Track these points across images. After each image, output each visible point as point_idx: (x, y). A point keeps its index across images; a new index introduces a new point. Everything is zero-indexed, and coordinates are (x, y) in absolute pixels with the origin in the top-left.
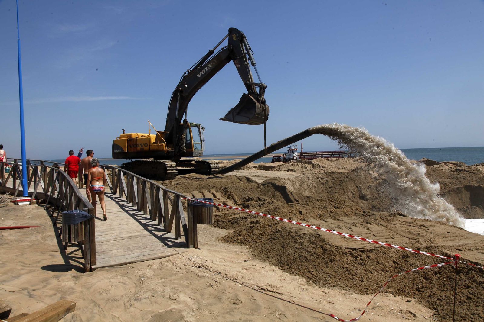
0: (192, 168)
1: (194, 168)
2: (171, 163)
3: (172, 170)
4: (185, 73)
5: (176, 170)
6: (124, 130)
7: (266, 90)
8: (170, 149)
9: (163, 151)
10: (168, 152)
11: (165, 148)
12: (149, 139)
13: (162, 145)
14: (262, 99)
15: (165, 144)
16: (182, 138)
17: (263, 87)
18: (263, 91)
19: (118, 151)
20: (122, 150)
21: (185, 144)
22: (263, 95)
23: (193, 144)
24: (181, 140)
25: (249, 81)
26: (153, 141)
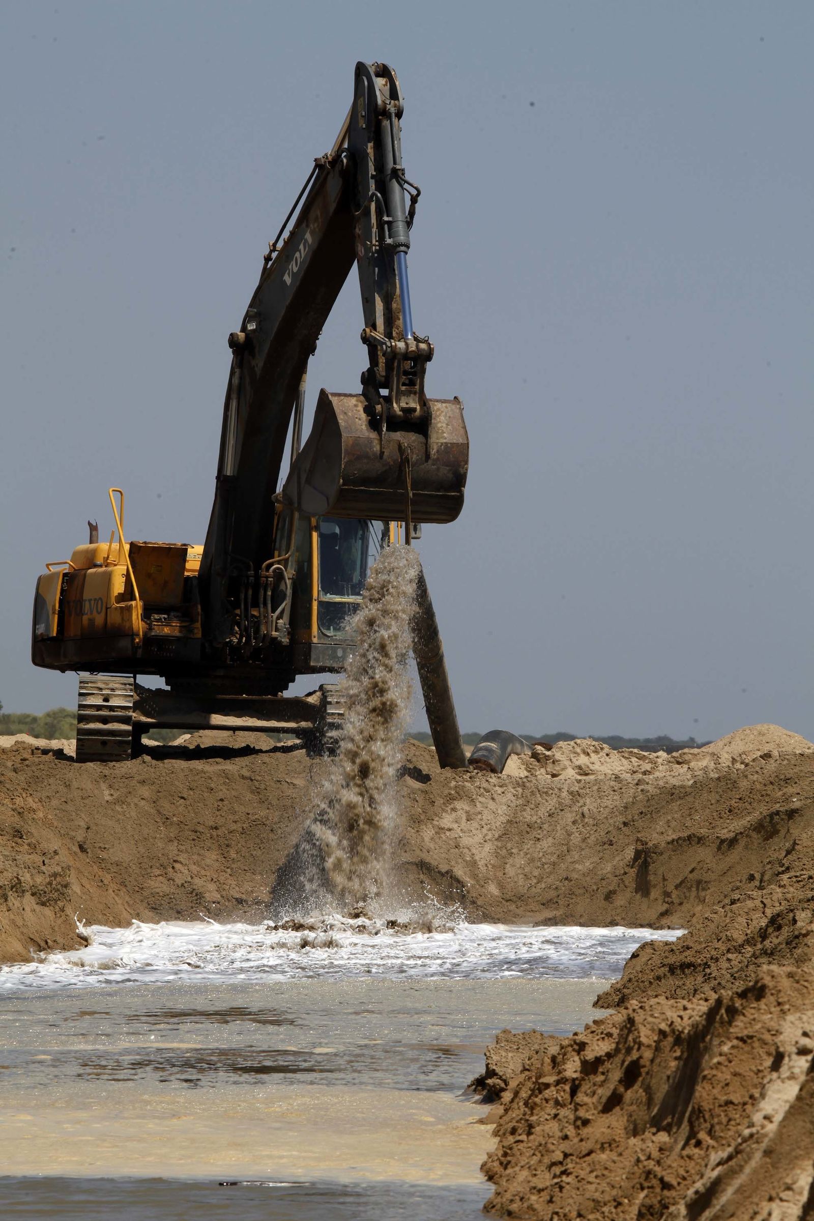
0: (303, 724)
1: (309, 724)
2: (113, 690)
3: (105, 720)
5: (126, 720)
6: (93, 528)
7: (429, 365)
8: (168, 629)
9: (132, 634)
10: (149, 640)
11: (137, 622)
12: (108, 577)
13: (129, 609)
14: (402, 410)
15: (137, 605)
16: (257, 577)
17: (406, 356)
18: (406, 373)
19: (41, 629)
20: (48, 627)
21: (286, 605)
22: (408, 393)
23: (321, 603)
24: (257, 586)
25: (374, 327)
26: (118, 586)
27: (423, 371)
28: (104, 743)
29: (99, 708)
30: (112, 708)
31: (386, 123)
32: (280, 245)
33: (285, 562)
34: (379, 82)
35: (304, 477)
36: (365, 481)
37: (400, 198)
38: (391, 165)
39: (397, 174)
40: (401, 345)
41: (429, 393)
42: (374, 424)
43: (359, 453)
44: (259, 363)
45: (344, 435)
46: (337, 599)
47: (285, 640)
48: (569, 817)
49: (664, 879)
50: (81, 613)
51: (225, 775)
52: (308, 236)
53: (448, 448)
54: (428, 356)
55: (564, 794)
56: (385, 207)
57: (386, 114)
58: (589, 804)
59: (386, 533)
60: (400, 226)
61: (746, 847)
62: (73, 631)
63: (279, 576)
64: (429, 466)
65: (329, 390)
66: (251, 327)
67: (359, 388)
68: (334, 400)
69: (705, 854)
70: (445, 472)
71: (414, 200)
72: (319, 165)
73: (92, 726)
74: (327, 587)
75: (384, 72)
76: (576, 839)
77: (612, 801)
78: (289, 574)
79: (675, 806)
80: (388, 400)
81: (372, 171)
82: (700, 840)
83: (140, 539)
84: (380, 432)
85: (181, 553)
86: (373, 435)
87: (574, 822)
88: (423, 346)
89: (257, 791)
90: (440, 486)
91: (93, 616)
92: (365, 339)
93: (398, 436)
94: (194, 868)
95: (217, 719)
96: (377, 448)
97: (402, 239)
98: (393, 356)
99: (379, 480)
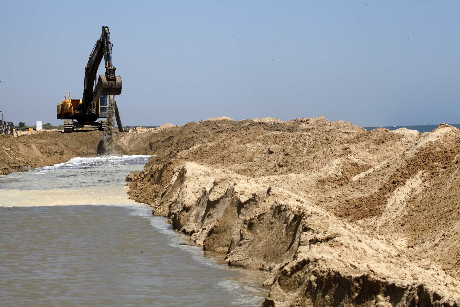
0: (98, 126)
1: (99, 126)
2: (69, 122)
3: (68, 127)
4: (90, 56)
5: (72, 126)
6: (65, 98)
7: (115, 71)
8: (77, 113)
9: (72, 113)
10: (75, 114)
11: (73, 112)
12: (68, 105)
13: (71, 110)
14: (112, 78)
15: (72, 109)
16: (91, 104)
17: (112, 69)
18: (112, 72)
19: (58, 113)
20: (59, 113)
21: (95, 108)
22: (112, 75)
23: (100, 108)
24: (91, 105)
25: (107, 65)
26: (70, 106)
27: (115, 72)
28: (68, 130)
29: (67, 125)
30: (69, 125)
31: (107, 35)
32: (92, 54)
33: (95, 102)
34: (106, 29)
35: (97, 88)
36: (106, 89)
37: (110, 46)
38: (108, 41)
39: (109, 42)
40: (111, 68)
41: (115, 75)
42: (107, 80)
43: (105, 84)
44: (89, 71)
45: (103, 82)
46: (103, 107)
47: (95, 113)
48: (139, 138)
49: (154, 147)
50: (64, 110)
51: (87, 134)
52: (96, 52)
53: (119, 83)
54: (115, 69)
55: (138, 135)
56: (108, 47)
57: (107, 33)
58: (142, 136)
59: (110, 97)
60: (110, 50)
61: (166, 142)
62: (63, 113)
63: (94, 104)
64: (116, 86)
65: (100, 75)
66: (88, 66)
67: (105, 75)
68: (101, 77)
69: (160, 143)
70: (118, 87)
71: (112, 46)
72: (97, 41)
73: (66, 127)
74: (101, 105)
75: (107, 27)
76: (140, 142)
77: (146, 136)
78: (95, 103)
79: (155, 136)
80: (109, 76)
81: (105, 42)
82: (159, 141)
83: (72, 99)
84: (108, 81)
85: (79, 101)
86: (107, 82)
87: (140, 139)
88: (114, 68)
89: (92, 136)
90: (118, 89)
91: (66, 111)
92: (105, 67)
93: (111, 82)
94: (83, 148)
95: (85, 126)
96: (108, 84)
97: (110, 52)
98: (110, 70)
99: (109, 88)
